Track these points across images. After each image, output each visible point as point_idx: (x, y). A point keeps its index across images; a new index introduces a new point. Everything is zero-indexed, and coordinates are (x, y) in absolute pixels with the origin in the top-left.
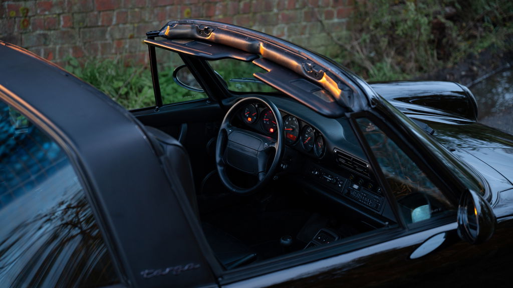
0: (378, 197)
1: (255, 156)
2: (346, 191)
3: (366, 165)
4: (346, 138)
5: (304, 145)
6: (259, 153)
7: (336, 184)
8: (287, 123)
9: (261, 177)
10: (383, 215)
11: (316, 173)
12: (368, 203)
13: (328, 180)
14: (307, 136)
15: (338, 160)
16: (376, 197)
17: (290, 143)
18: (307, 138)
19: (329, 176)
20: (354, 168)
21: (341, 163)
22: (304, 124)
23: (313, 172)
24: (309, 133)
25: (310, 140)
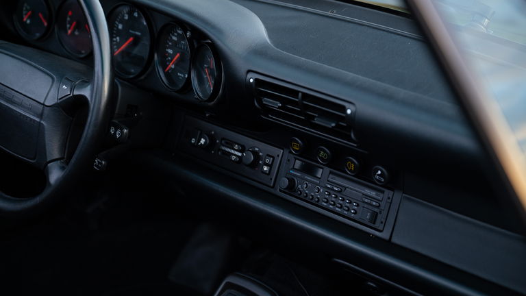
0: (373, 194)
1: (38, 120)
2: (285, 182)
3: (344, 109)
4: (273, 42)
5: (167, 74)
6: (47, 111)
7: (255, 164)
8: (120, 27)
9: (55, 175)
10: (395, 240)
11: (203, 141)
12: (349, 210)
13: (234, 158)
14: (170, 51)
15: (260, 102)
16: (367, 191)
17: (130, 74)
18: (173, 56)
19: (236, 147)
20: (308, 122)
21: (268, 110)
22: (160, 23)
23: (193, 141)
24: (175, 43)
25: (181, 60)
